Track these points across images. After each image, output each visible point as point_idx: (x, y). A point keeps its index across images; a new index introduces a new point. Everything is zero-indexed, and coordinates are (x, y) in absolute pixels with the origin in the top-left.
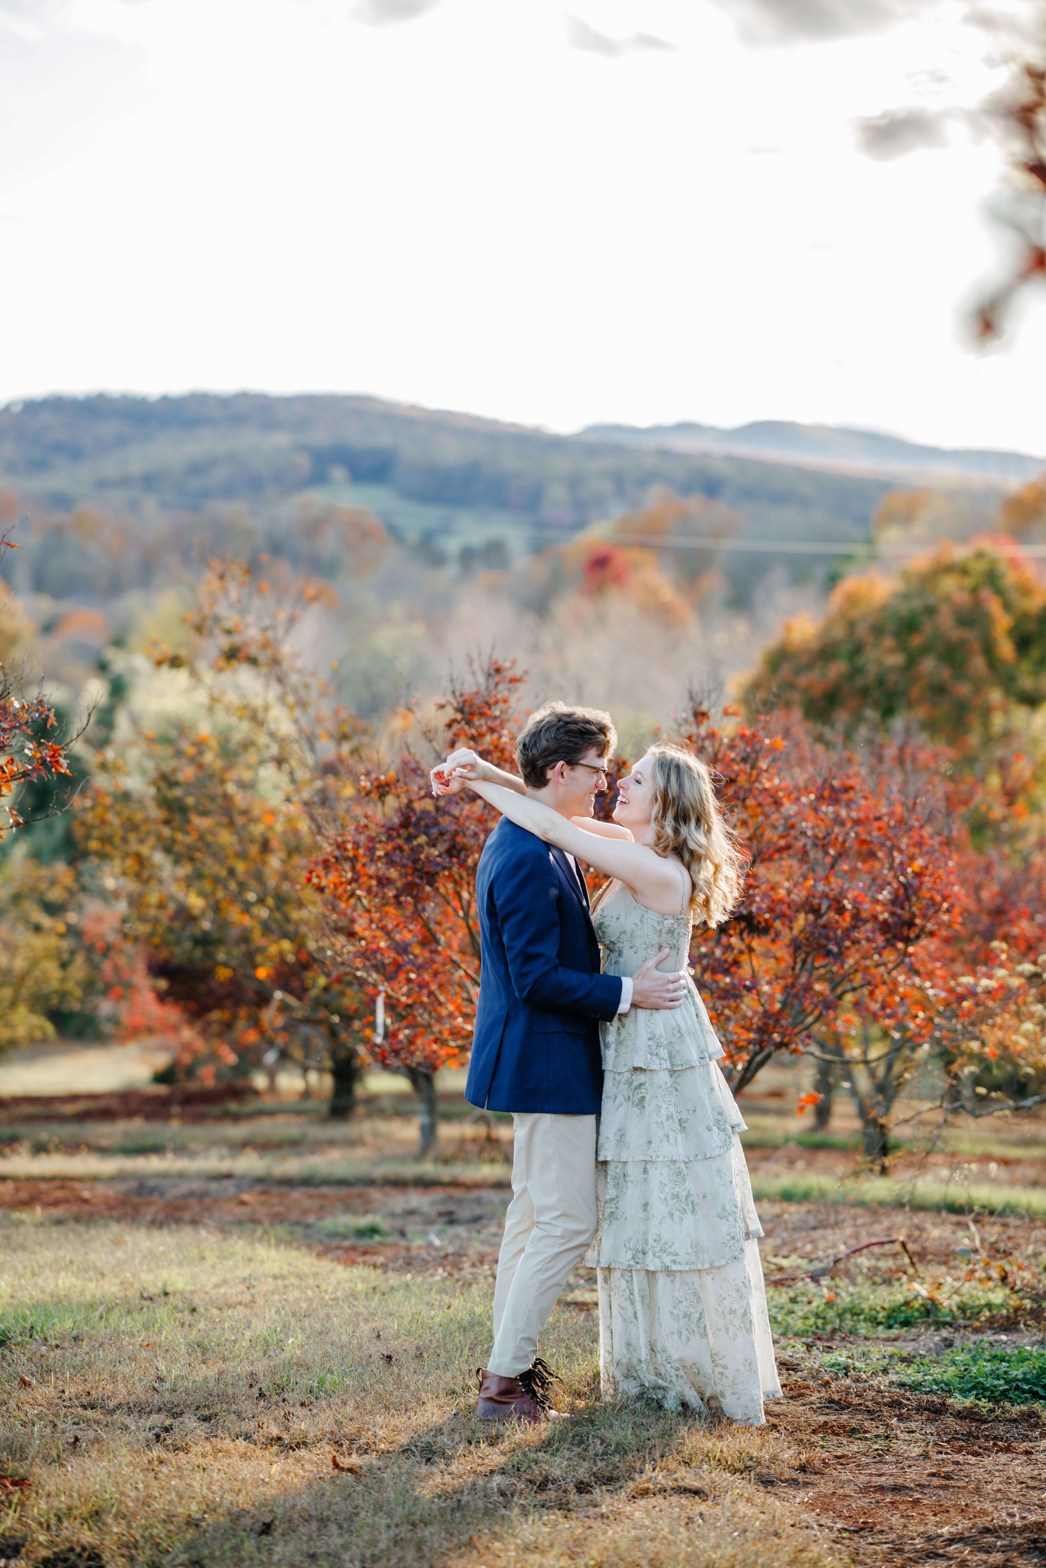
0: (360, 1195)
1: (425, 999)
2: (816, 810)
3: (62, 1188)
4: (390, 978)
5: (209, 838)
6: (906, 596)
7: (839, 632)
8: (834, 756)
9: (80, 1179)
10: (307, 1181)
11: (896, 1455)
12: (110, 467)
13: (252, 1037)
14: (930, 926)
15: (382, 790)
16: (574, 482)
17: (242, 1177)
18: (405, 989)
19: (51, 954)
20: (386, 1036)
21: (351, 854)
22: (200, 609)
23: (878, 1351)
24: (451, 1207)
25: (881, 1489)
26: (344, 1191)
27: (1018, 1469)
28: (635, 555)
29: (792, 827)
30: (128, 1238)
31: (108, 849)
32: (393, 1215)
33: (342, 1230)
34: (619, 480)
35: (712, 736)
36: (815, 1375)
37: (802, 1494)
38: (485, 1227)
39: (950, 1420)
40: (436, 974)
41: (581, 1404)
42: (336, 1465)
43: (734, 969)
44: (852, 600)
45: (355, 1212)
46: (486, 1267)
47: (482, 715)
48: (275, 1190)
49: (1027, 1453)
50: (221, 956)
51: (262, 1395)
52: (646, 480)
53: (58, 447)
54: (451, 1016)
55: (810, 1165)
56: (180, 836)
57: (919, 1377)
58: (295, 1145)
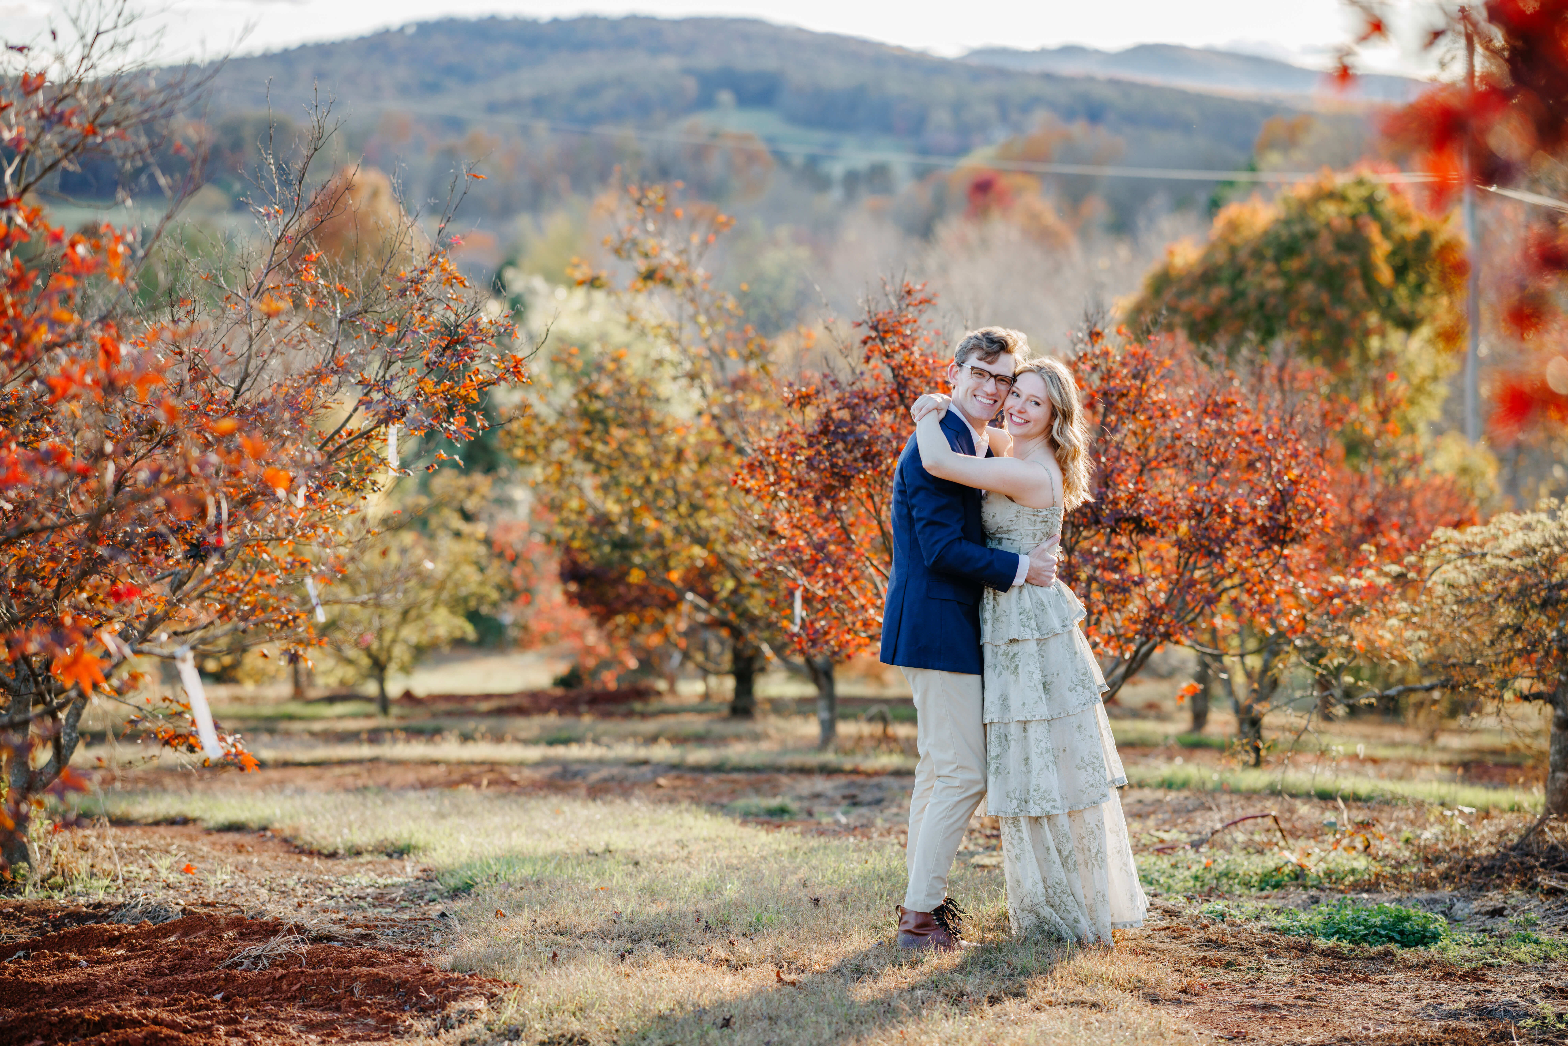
0: (768, 781)
1: (840, 593)
2: (1200, 424)
3: (492, 771)
4: (807, 574)
5: (627, 449)
6: (1287, 222)
7: (1221, 257)
8: (1217, 375)
9: (508, 764)
10: (718, 768)
11: (1267, 982)
12: (501, 90)
13: (655, 640)
14: (1304, 530)
15: (804, 400)
16: (958, 107)
17: (658, 764)
18: (821, 584)
19: (467, 559)
20: (803, 627)
21: (773, 459)
22: (619, 233)
23: (1250, 906)
24: (854, 791)
25: (1253, 1007)
26: (753, 777)
27: (1374, 995)
28: (1019, 180)
29: (1179, 438)
30: (566, 808)
31: (531, 457)
32: (800, 798)
33: (754, 810)
34: (1002, 105)
35: (1106, 354)
36: (1195, 920)
37: (1184, 1010)
38: (888, 807)
39: (1315, 957)
40: (850, 569)
41: (989, 936)
42: (780, 980)
43: (1123, 566)
44: (1233, 226)
45: (765, 795)
46: (893, 836)
47: (896, 333)
48: (689, 776)
49: (1382, 983)
50: (637, 559)
51: (708, 927)
52: (1029, 105)
53: (450, 70)
54: (863, 607)
55: (1187, 760)
56: (600, 447)
57: (1287, 923)
58: (700, 739)
